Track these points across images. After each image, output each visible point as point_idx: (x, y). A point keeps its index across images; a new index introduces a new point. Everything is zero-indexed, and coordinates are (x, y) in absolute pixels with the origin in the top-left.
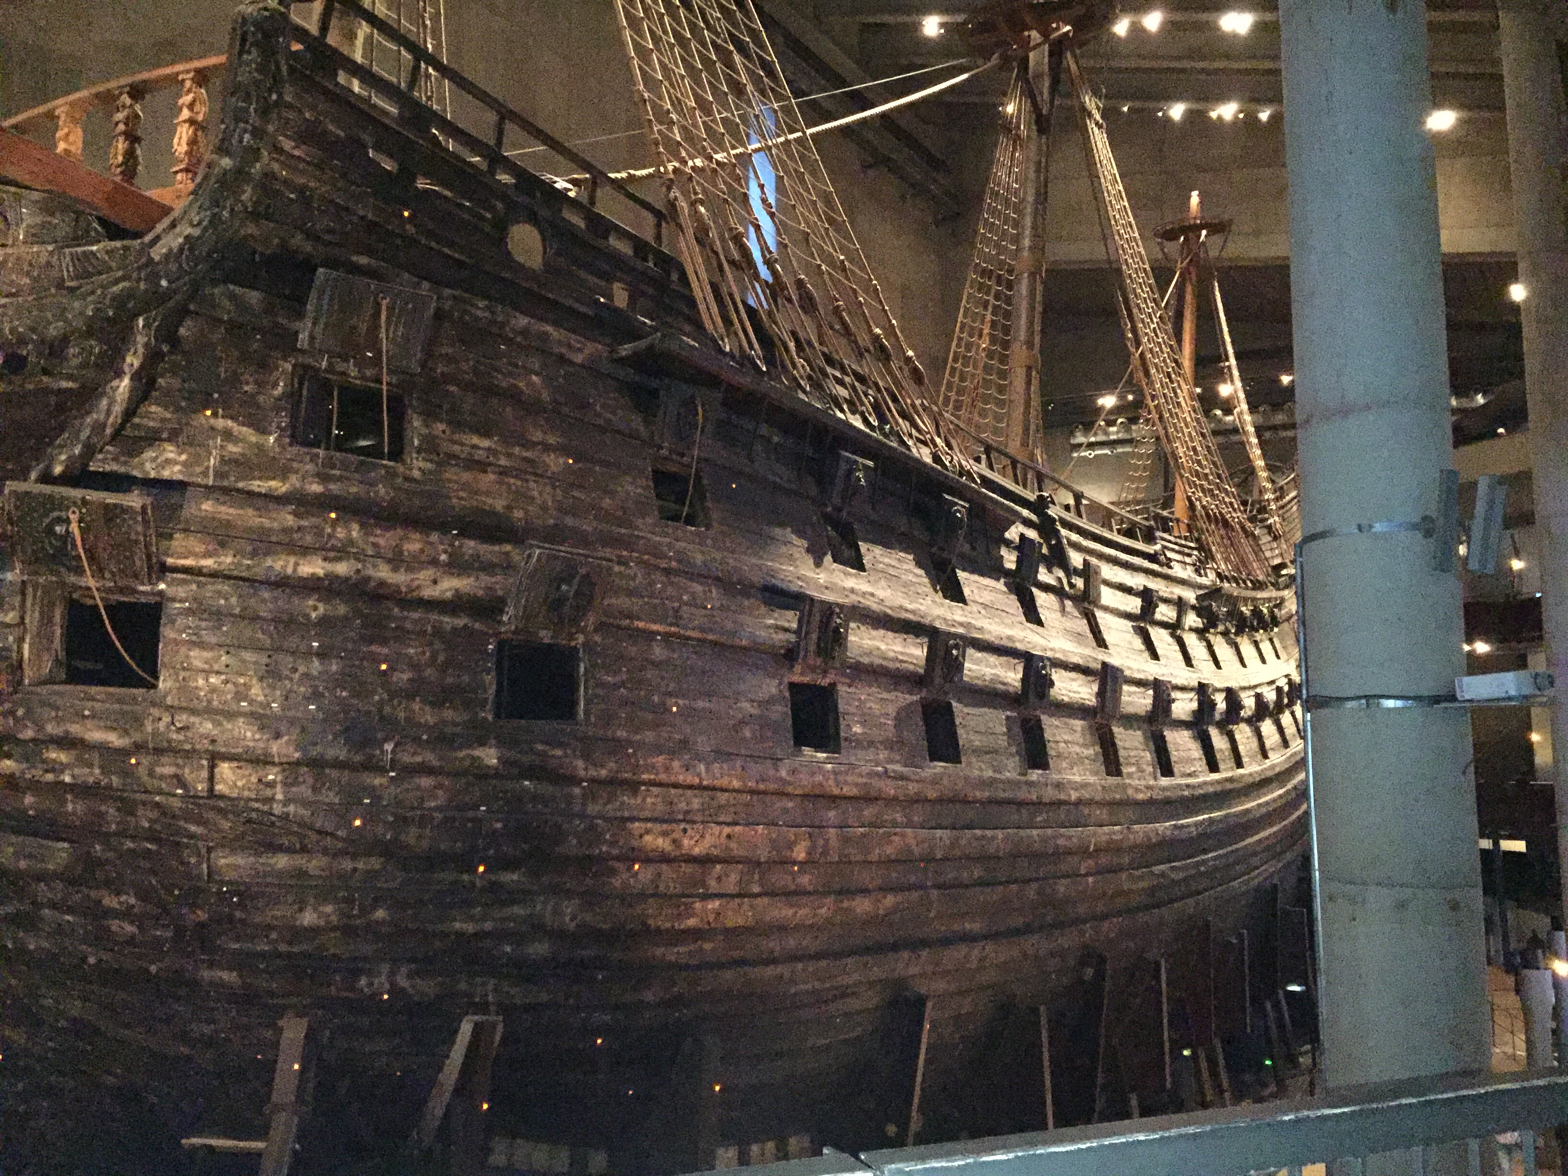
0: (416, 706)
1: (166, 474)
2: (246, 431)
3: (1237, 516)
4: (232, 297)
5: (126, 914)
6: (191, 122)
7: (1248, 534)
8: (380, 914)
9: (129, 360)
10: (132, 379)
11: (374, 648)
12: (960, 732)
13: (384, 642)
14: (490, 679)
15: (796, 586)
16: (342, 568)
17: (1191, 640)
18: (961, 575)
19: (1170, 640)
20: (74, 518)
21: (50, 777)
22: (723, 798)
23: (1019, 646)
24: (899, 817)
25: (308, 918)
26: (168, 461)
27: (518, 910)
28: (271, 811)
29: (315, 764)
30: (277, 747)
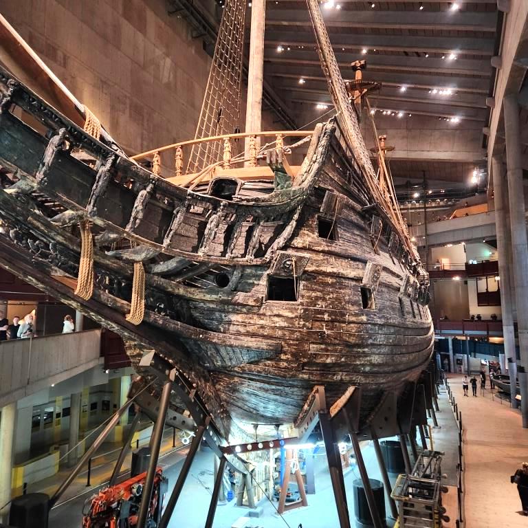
0: (350, 305)
1: (299, 245)
2: (311, 234)
5: (287, 361)
8: (343, 360)
9: (295, 216)
11: (341, 291)
13: (343, 289)
14: (361, 298)
16: (335, 270)
20: (293, 260)
21: (273, 325)
25: (329, 361)
26: (299, 242)
27: (368, 358)
28: (324, 333)
29: (332, 321)
30: (326, 317)
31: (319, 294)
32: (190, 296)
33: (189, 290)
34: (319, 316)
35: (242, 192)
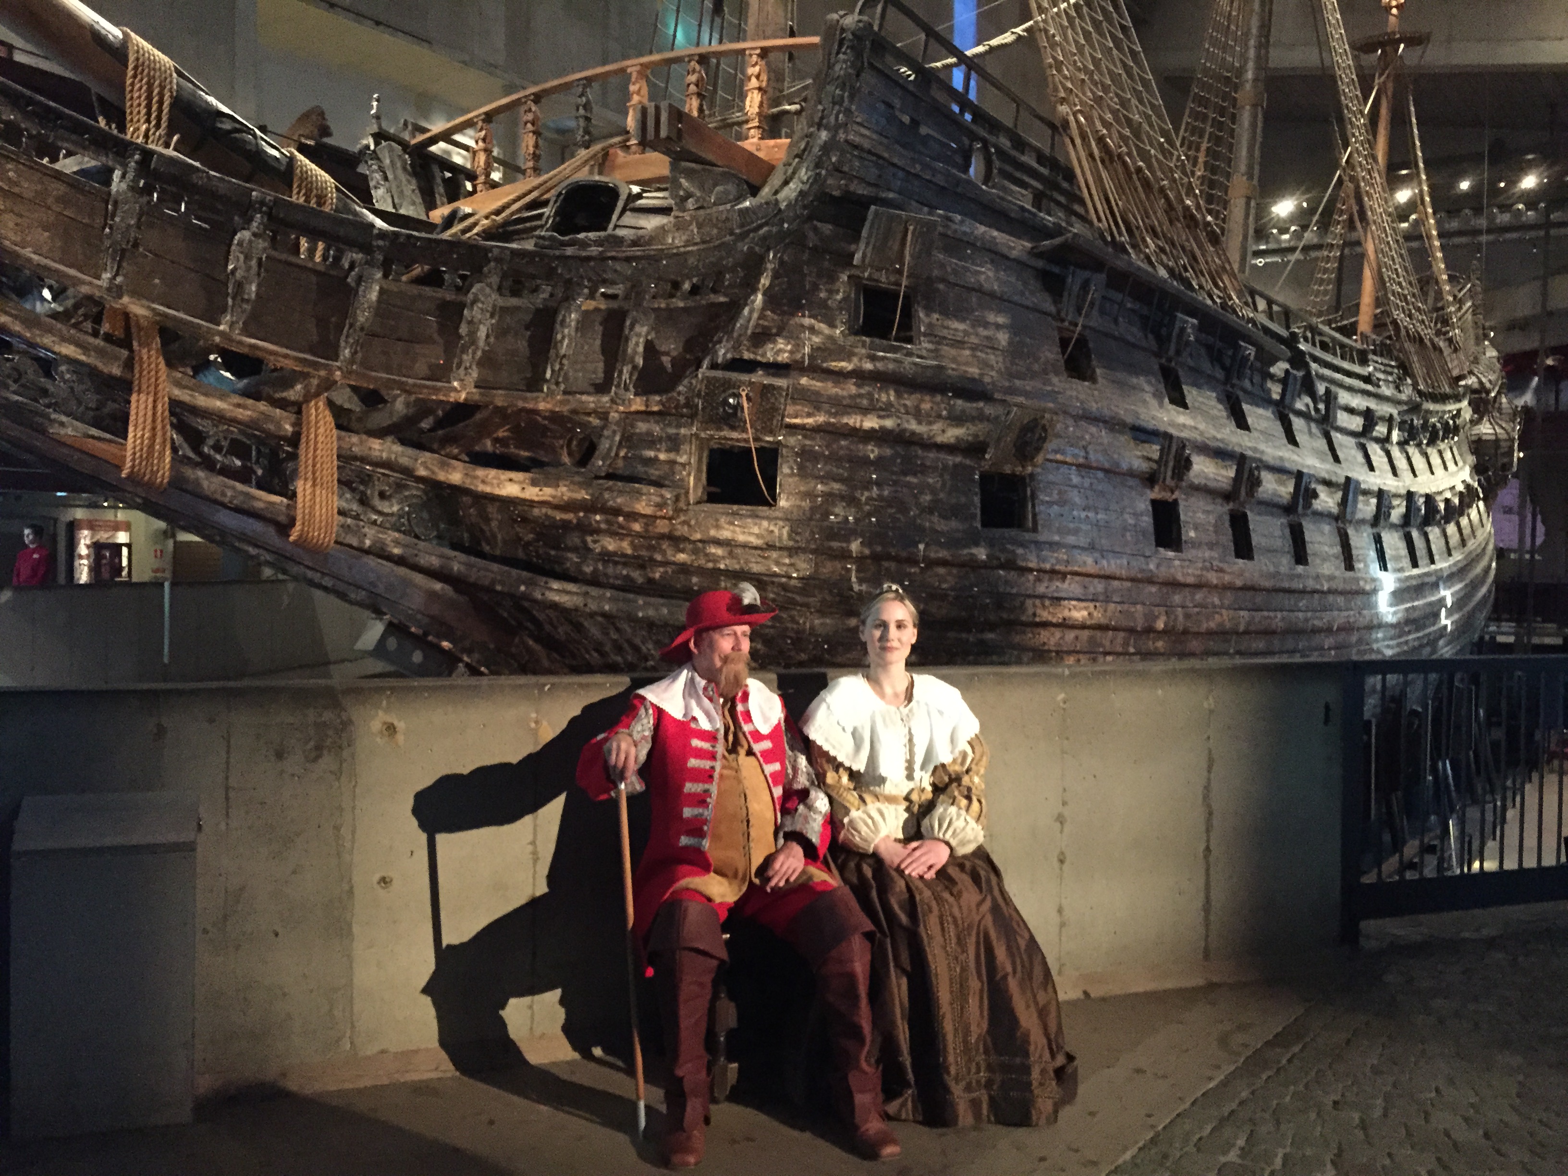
0: (935, 519)
1: (780, 359)
2: (823, 327)
3: (1427, 333)
4: (815, 229)
6: (760, 89)
7: (1435, 347)
9: (762, 281)
10: (764, 294)
11: (909, 479)
12: (1253, 535)
13: (915, 474)
14: (977, 500)
15: (1151, 425)
16: (889, 423)
17: (1396, 452)
18: (1245, 407)
19: (1382, 453)
20: (744, 394)
21: (710, 565)
22: (1116, 583)
23: (1287, 465)
24: (1216, 601)
26: (781, 351)
28: (851, 589)
29: (876, 558)
30: (855, 546)
31: (836, 486)
32: (482, 488)
33: (481, 472)
34: (835, 544)
35: (629, 219)
